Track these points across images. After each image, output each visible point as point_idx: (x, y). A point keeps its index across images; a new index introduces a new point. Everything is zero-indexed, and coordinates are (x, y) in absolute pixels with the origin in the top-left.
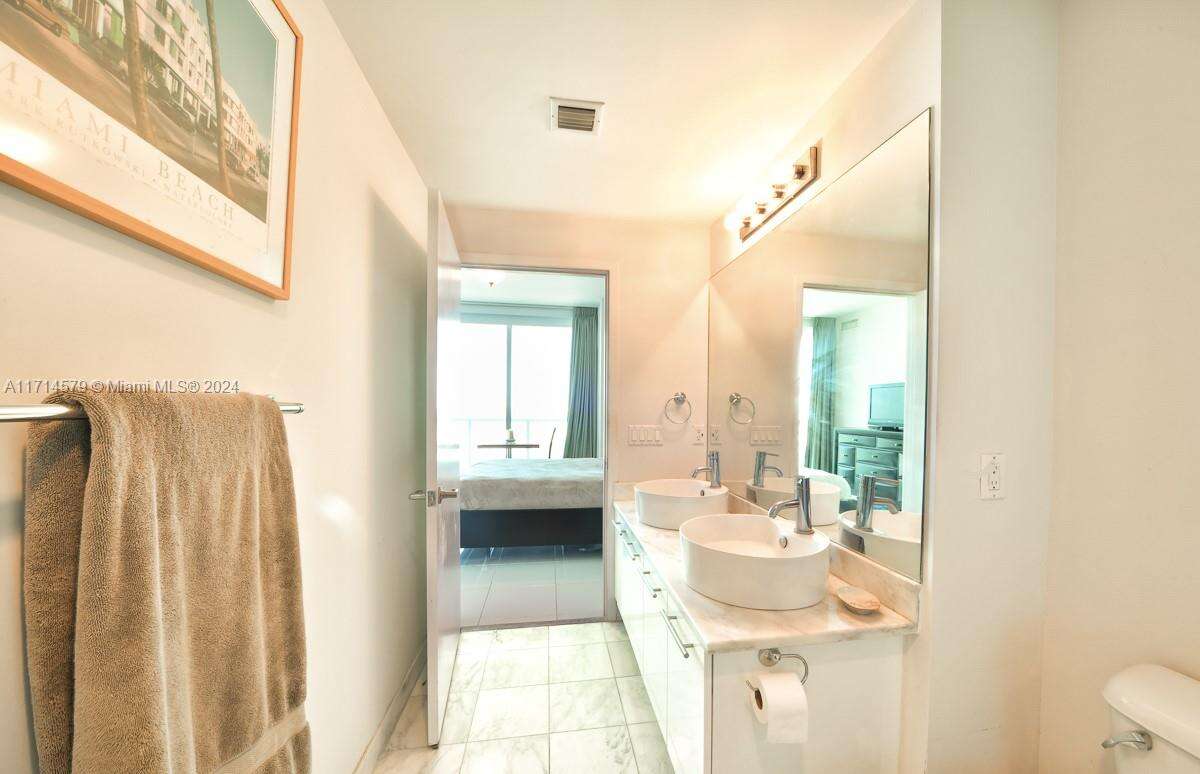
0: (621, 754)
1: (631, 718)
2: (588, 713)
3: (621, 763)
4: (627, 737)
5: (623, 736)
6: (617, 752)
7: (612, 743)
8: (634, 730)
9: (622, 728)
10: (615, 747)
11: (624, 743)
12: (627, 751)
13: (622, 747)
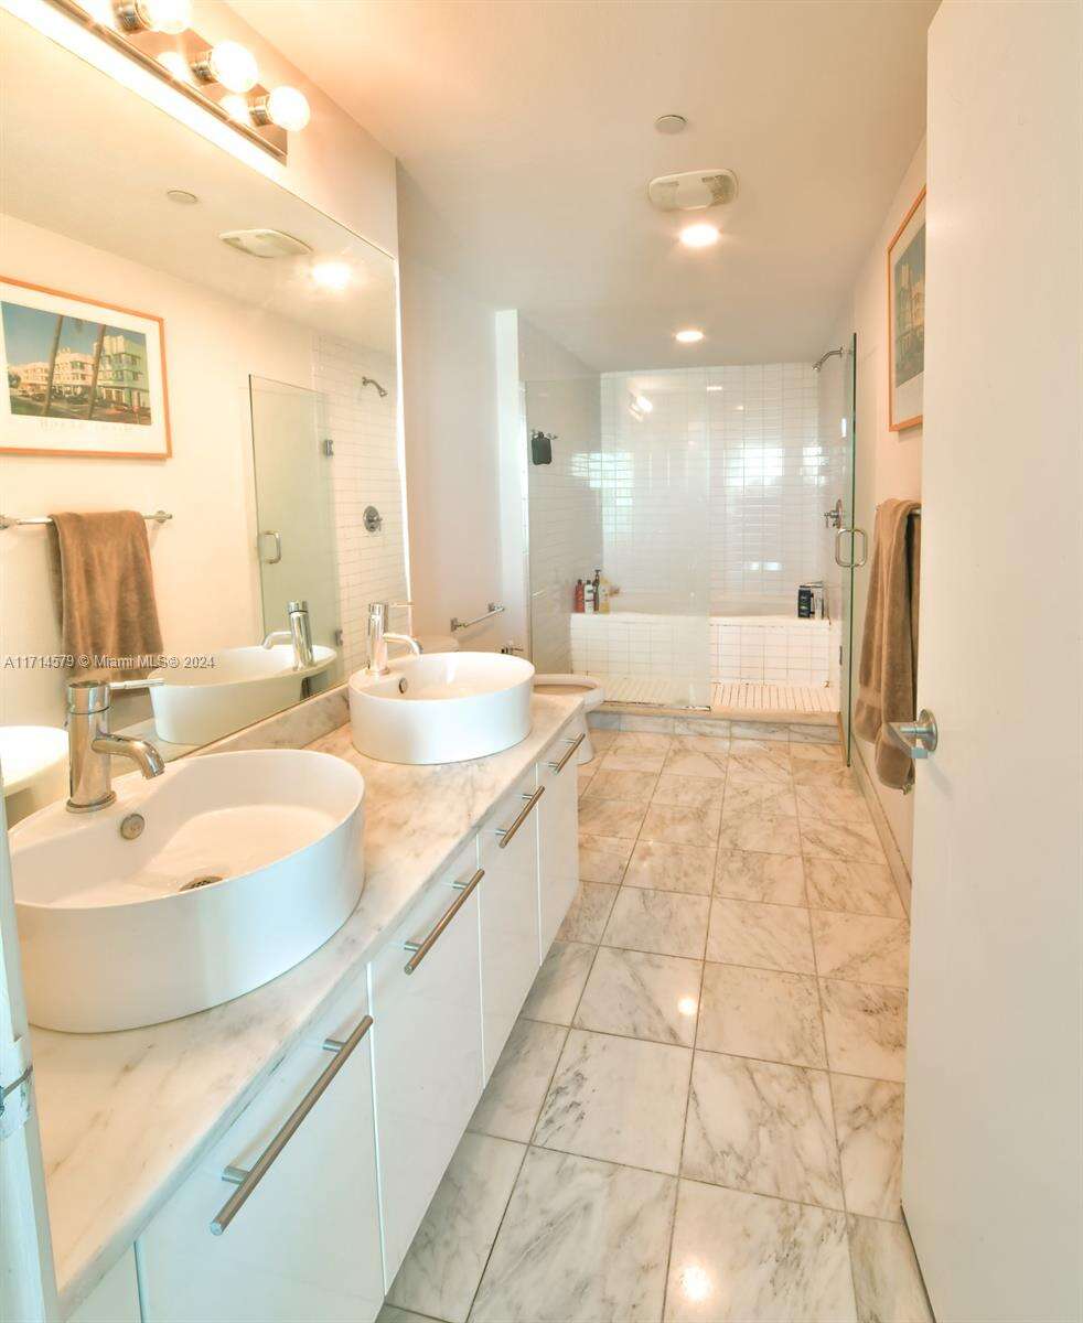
0: (571, 1089)
1: (514, 1155)
2: (587, 1208)
3: (578, 1074)
4: (544, 1118)
5: (550, 1121)
6: (575, 1095)
7: (574, 1114)
8: (522, 1127)
9: (539, 1142)
10: (574, 1105)
11: (558, 1105)
12: (559, 1091)
13: (563, 1101)
